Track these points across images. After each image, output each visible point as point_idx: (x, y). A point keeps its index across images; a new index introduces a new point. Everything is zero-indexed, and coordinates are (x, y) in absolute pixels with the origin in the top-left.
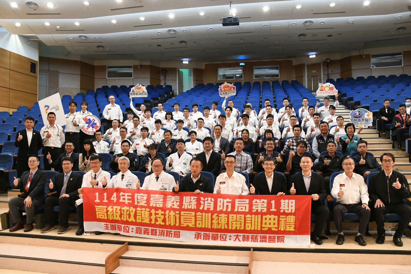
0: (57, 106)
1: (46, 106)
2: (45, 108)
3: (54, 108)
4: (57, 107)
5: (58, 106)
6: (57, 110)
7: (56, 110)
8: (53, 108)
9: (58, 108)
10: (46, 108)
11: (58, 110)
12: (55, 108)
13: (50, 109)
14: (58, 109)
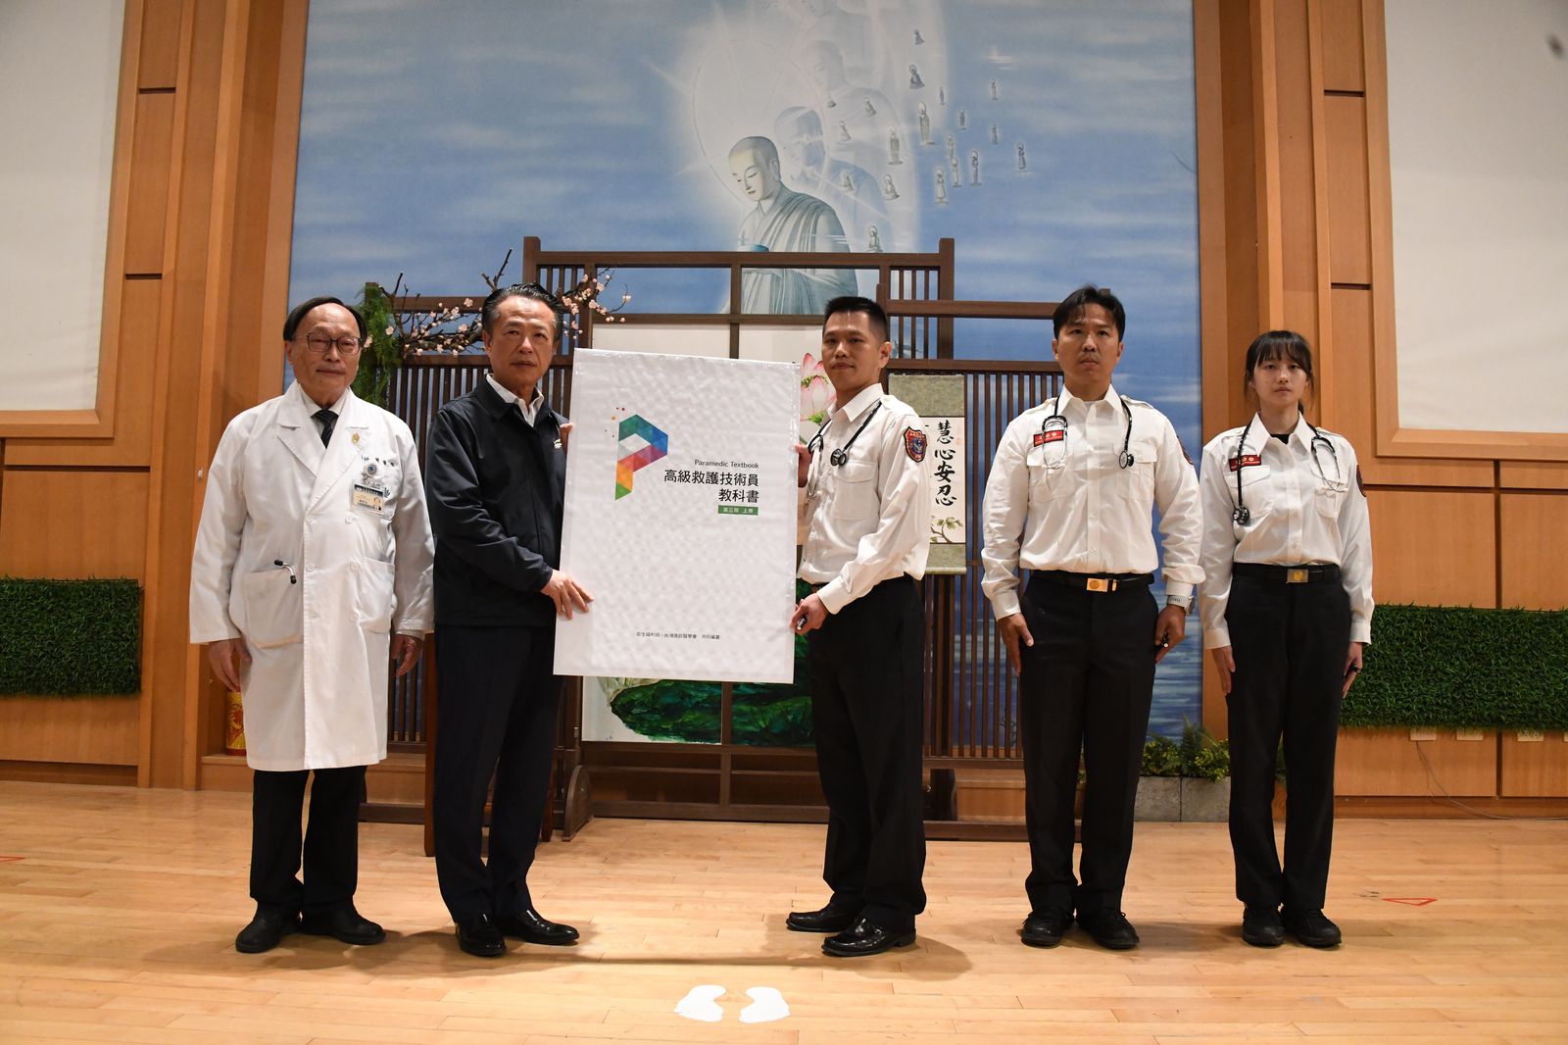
0: (747, 472)
1: (634, 425)
2: (623, 435)
3: (713, 478)
4: (739, 479)
5: (754, 480)
6: (732, 510)
7: (721, 509)
8: (698, 477)
9: (753, 496)
10: (637, 443)
11: (742, 510)
12: (716, 488)
13: (670, 475)
14: (746, 503)
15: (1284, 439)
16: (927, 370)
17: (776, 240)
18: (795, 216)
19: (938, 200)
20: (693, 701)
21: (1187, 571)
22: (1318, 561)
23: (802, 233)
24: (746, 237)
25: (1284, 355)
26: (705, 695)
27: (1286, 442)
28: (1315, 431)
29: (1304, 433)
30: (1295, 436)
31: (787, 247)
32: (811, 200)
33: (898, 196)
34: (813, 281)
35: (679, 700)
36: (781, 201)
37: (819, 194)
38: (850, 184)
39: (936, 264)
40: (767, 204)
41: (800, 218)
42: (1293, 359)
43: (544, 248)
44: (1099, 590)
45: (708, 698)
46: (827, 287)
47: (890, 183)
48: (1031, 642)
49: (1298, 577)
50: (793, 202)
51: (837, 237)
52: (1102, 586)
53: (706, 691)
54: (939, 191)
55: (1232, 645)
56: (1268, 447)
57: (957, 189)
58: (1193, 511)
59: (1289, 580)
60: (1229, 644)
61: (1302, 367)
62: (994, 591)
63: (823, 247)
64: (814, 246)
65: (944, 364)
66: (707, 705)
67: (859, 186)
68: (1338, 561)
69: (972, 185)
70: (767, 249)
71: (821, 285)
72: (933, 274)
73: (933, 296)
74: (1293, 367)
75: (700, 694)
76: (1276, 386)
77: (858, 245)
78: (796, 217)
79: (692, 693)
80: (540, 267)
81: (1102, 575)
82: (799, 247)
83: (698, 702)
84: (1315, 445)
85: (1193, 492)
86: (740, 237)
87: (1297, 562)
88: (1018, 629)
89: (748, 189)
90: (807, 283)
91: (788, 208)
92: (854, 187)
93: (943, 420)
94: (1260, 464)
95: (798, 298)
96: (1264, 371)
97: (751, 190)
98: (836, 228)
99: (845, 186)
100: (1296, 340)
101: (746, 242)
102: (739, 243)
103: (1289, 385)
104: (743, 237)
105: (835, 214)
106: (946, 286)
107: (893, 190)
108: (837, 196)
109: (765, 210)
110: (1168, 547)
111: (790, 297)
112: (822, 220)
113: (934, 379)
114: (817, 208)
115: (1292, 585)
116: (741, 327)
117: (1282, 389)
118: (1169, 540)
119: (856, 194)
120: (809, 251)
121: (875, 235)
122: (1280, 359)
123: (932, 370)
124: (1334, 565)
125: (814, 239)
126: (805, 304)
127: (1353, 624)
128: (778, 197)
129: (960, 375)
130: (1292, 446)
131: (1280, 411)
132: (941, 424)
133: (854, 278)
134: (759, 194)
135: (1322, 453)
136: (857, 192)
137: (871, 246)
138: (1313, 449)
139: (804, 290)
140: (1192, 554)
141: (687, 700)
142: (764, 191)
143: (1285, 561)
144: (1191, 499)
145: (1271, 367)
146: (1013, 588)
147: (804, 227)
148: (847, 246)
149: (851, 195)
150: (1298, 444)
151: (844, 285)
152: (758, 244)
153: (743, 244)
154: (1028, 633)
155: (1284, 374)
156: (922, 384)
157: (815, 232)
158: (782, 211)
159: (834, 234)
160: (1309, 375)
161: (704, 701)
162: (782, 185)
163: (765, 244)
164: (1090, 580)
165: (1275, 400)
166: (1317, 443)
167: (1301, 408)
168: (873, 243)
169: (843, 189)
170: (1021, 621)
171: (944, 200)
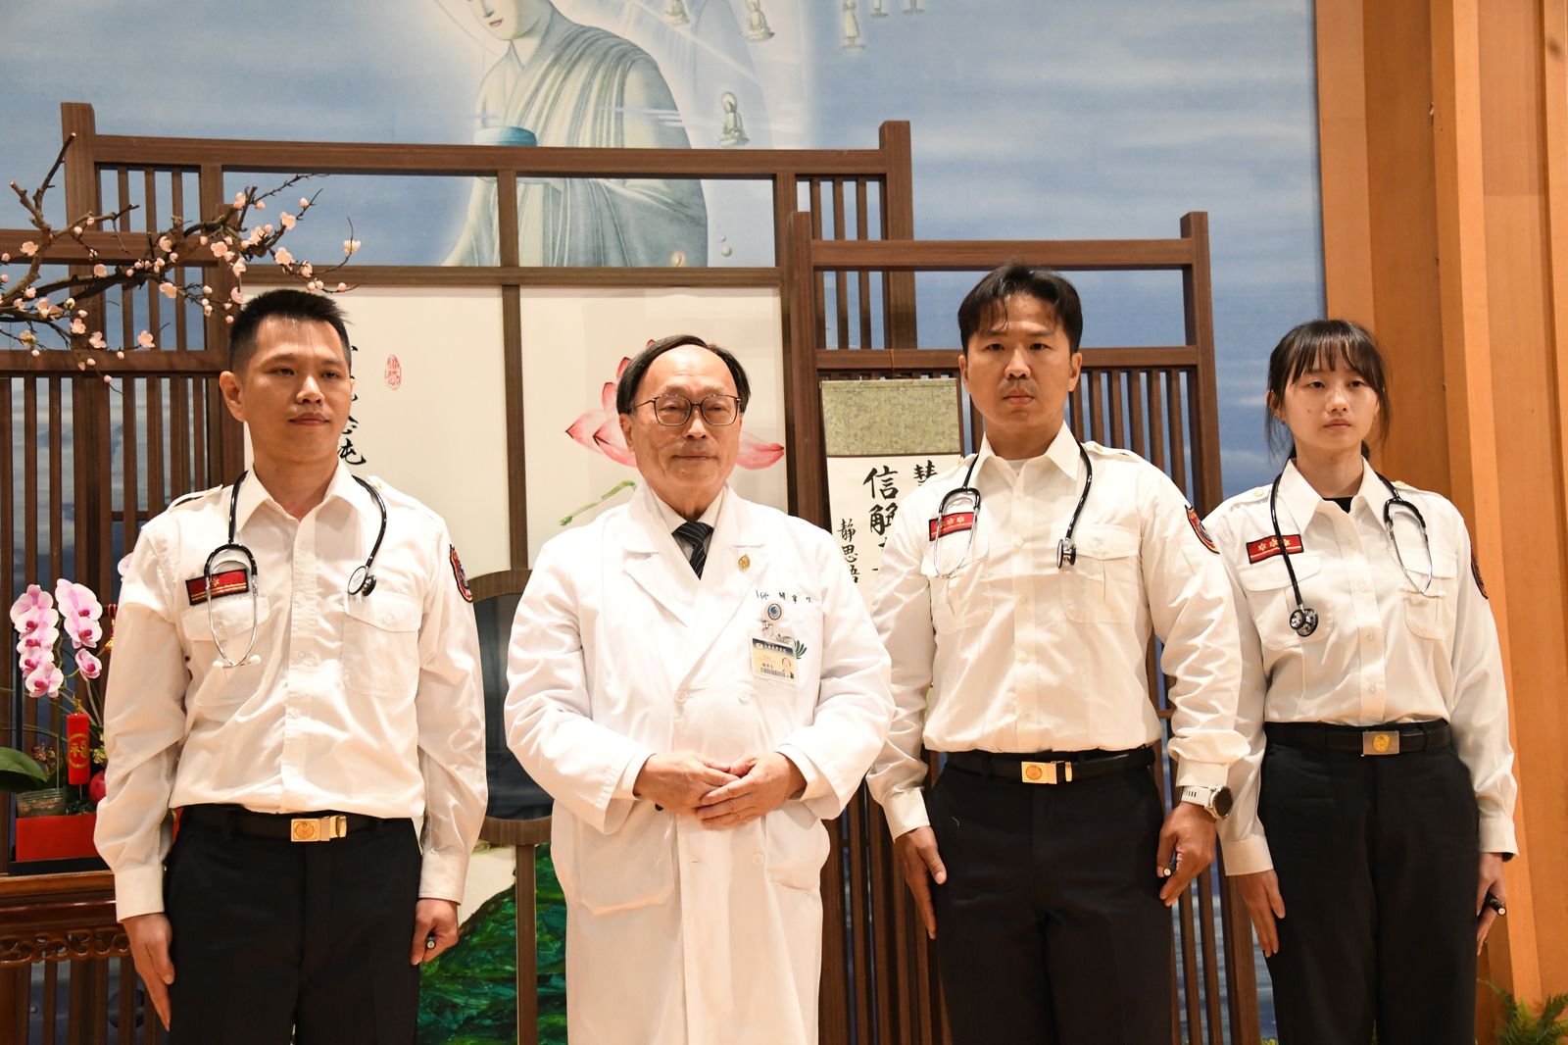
15: (1345, 504)
16: (890, 370)
17: (548, 118)
18: (582, 72)
19: (847, 42)
20: (461, 1017)
21: (1208, 742)
22: (1415, 716)
23: (597, 105)
24: (490, 111)
25: (1340, 363)
26: (484, 1002)
27: (1347, 508)
28: (1392, 488)
29: (1374, 492)
30: (1362, 499)
31: (569, 137)
32: (612, 42)
33: (772, 35)
34: (624, 198)
35: (433, 1015)
36: (554, 40)
37: (624, 29)
38: (682, 12)
39: (879, 170)
40: (527, 47)
41: (592, 75)
42: (1355, 369)
43: (101, 129)
44: (1043, 780)
45: (490, 1007)
46: (649, 208)
47: (757, 10)
48: (941, 877)
49: (1382, 745)
50: (578, 42)
51: (664, 114)
52: (1046, 774)
53: (485, 994)
54: (847, 26)
55: (1275, 868)
56: (1320, 520)
57: (882, 20)
58: (1216, 634)
59: (1367, 751)
60: (1272, 867)
61: (1370, 383)
62: (885, 791)
63: (639, 136)
64: (620, 132)
65: (899, 358)
66: (488, 1022)
67: (699, 14)
68: (1447, 716)
69: (906, 12)
70: (532, 135)
71: (638, 205)
72: (873, 189)
73: (874, 232)
74: (1356, 384)
75: (473, 1001)
76: (1327, 417)
77: (705, 134)
78: (586, 71)
79: (459, 1000)
80: (100, 165)
81: (1045, 756)
82: (594, 136)
83: (470, 1018)
84: (1391, 512)
85: (1219, 601)
86: (478, 110)
87: (1378, 718)
88: (922, 854)
89: (489, 15)
90: (612, 202)
91: (568, 51)
92: (691, 16)
93: (923, 461)
94: (1302, 551)
95: (597, 232)
96: (1301, 393)
97: (492, 18)
98: (661, 97)
99: (674, 14)
100: (1358, 337)
101: (491, 122)
102: (478, 122)
103: (1349, 416)
104: (484, 109)
105: (656, 68)
106: (896, 211)
107: (763, 24)
108: (660, 32)
109: (525, 58)
110: (1177, 701)
111: (582, 229)
112: (634, 79)
113: (904, 385)
114: (626, 56)
115: (1374, 759)
116: (523, 291)
117: (1337, 422)
118: (1177, 688)
119: (695, 30)
120: (612, 146)
121: (733, 109)
122: (1332, 368)
123: (897, 370)
124: (1443, 721)
125: (620, 116)
126: (611, 243)
127: (1481, 820)
128: (547, 33)
129: (945, 378)
130: (1357, 517)
131: (1333, 459)
132: (919, 468)
133: (700, 193)
134: (509, 27)
135: (1405, 528)
136: (697, 25)
137: (726, 131)
138: (1387, 518)
139: (606, 214)
140: (1217, 712)
141: (448, 1014)
142: (520, 18)
143: (1357, 717)
144: (1216, 614)
145: (1317, 385)
146: (915, 784)
147: (599, 97)
148: (682, 131)
149: (684, 31)
150: (1365, 508)
151: (680, 204)
152: (515, 125)
153: (485, 125)
154: (937, 861)
155: (1340, 397)
156: (883, 396)
157: (621, 103)
158: (556, 60)
159: (657, 106)
160: (1382, 398)
161: (482, 1014)
162: (554, 10)
163: (528, 126)
164: (1025, 765)
165: (1326, 443)
166: (1394, 510)
167: (1366, 452)
168: (731, 126)
169: (668, 19)
170: (928, 839)
171: (858, 41)
